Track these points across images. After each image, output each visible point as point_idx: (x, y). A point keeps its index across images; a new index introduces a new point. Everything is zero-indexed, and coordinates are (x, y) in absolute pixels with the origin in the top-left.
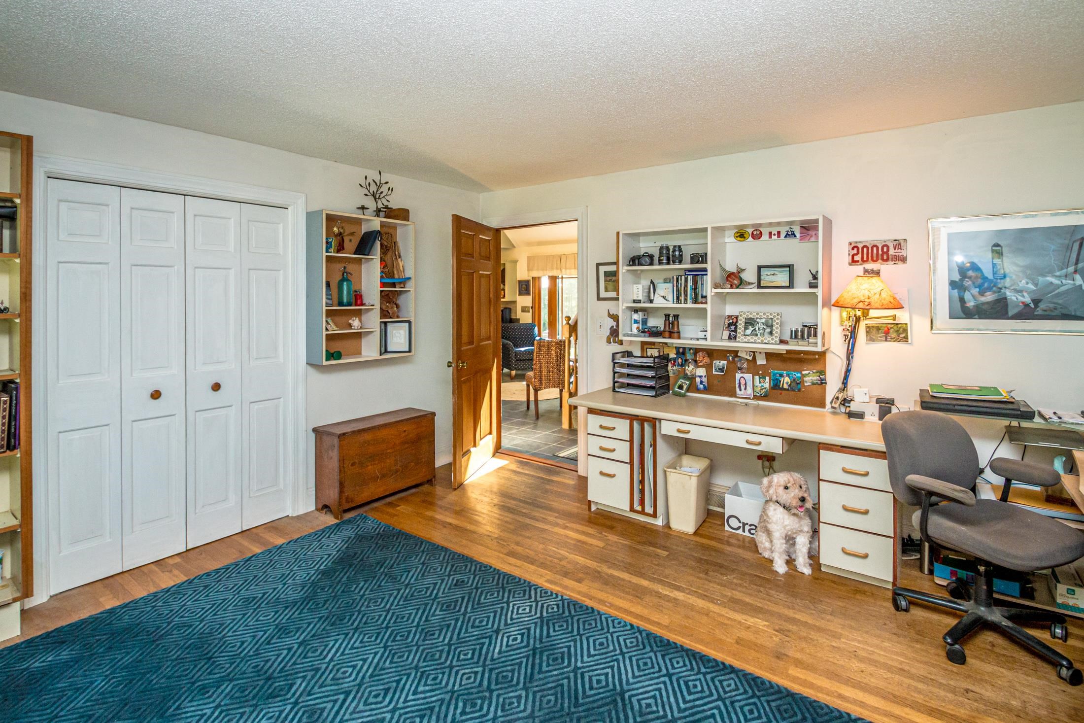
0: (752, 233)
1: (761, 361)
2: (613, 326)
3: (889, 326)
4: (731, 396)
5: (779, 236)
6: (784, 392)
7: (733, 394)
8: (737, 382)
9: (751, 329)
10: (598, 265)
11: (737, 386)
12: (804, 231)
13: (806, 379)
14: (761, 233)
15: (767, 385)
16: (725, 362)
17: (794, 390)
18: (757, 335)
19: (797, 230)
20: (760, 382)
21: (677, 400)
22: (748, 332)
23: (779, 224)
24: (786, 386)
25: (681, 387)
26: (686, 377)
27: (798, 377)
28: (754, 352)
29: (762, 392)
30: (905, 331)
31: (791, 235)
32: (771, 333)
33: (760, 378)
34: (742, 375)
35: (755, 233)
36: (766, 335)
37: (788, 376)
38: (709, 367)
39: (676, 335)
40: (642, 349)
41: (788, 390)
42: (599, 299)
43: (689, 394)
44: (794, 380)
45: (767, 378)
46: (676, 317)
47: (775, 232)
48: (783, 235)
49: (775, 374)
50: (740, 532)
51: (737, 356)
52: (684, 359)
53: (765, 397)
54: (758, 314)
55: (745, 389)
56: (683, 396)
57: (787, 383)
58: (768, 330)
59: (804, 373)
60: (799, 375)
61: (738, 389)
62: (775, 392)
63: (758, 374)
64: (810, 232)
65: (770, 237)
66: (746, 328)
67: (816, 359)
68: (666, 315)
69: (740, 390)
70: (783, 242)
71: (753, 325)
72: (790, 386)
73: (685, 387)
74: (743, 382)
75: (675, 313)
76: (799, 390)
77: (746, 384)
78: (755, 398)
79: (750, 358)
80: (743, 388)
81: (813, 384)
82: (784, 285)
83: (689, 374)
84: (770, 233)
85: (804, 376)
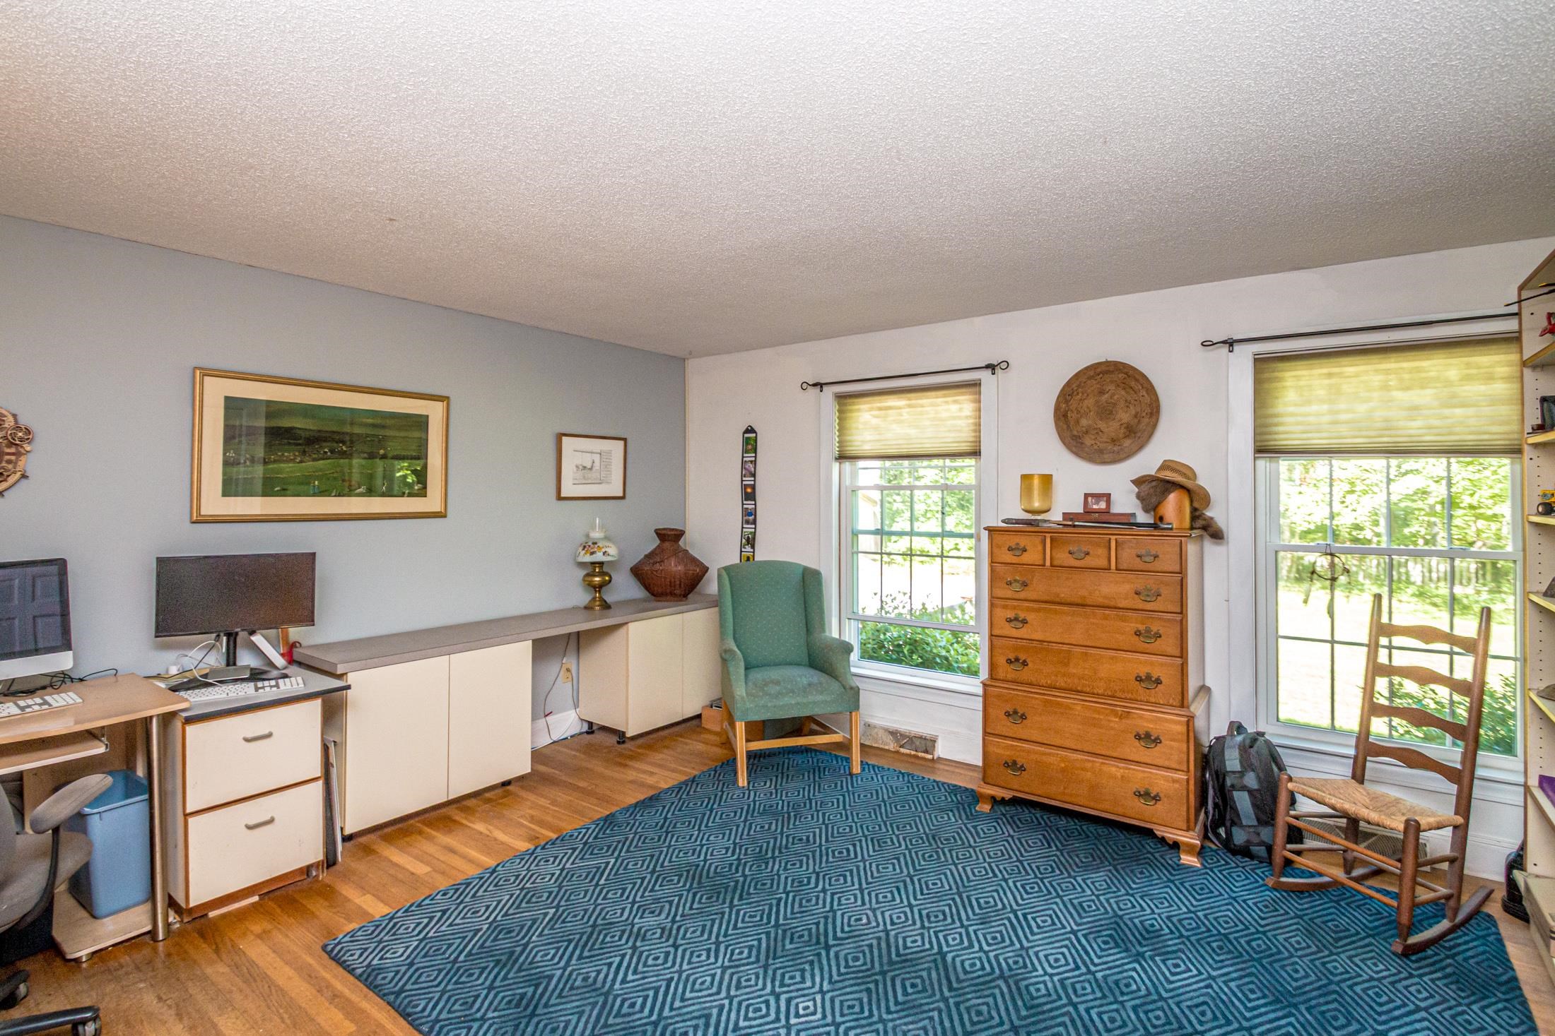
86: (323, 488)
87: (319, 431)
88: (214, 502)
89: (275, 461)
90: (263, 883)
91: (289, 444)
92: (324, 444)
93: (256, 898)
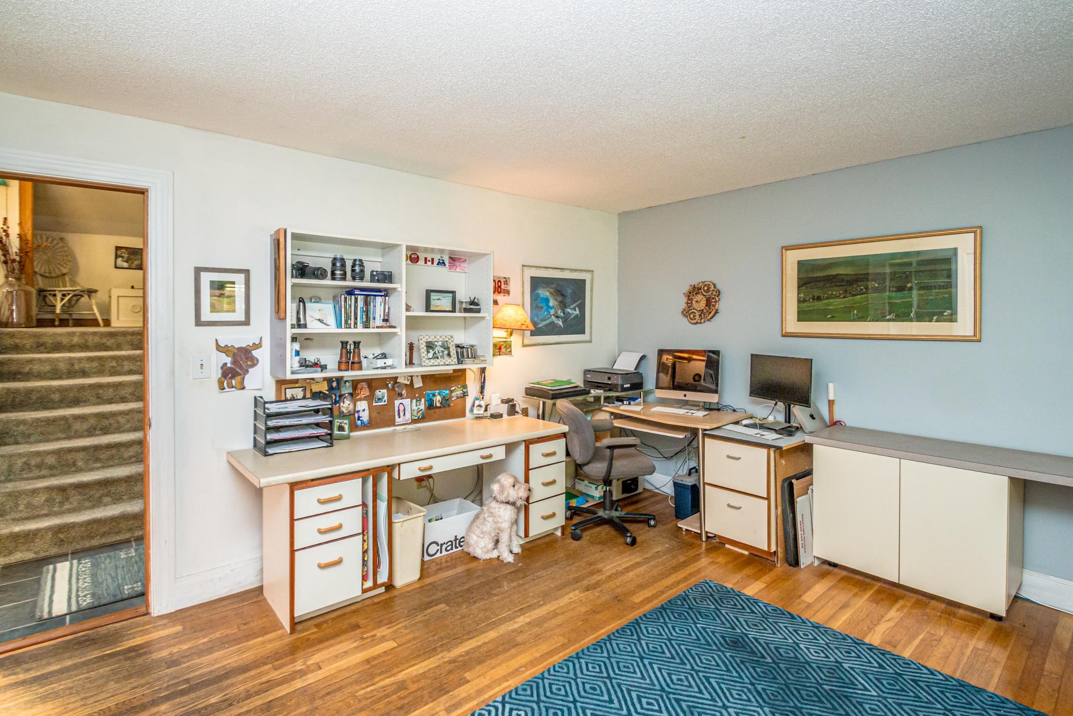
0: (410, 257)
1: (418, 384)
2: (225, 364)
3: (502, 343)
4: (389, 426)
5: (433, 263)
6: (436, 410)
7: (392, 423)
8: (396, 409)
9: (432, 352)
10: (198, 271)
11: (396, 413)
12: (452, 262)
13: (453, 394)
14: (418, 257)
15: (422, 407)
16: (385, 391)
17: (445, 407)
18: (438, 358)
19: (446, 259)
20: (417, 405)
21: (344, 443)
22: (430, 355)
23: (432, 250)
24: (438, 405)
25: (341, 428)
26: (342, 415)
27: (447, 394)
28: (412, 376)
29: (419, 414)
30: (510, 346)
31: (441, 263)
32: (449, 355)
33: (417, 401)
34: (401, 401)
35: (413, 256)
36: (446, 358)
37: (439, 394)
38: (370, 398)
39: (356, 365)
40: (278, 390)
41: (440, 407)
42: (199, 322)
43: (352, 434)
44: (444, 397)
45: (423, 400)
46: (357, 344)
47: (429, 258)
48: (436, 262)
49: (428, 395)
50: (438, 555)
51: (396, 382)
52: (338, 394)
53: (422, 419)
54: (435, 337)
55: (404, 415)
56: (347, 437)
57: (439, 401)
58: (446, 352)
59: (452, 389)
60: (447, 392)
61: (397, 417)
62: (432, 411)
63: (414, 397)
64: (456, 263)
65: (426, 263)
66: (428, 352)
67: (459, 376)
68: (342, 343)
69: (399, 417)
70: (435, 269)
71: (432, 348)
72: (441, 403)
73: (346, 427)
74: (402, 408)
75: (357, 340)
76: (449, 406)
77: (404, 410)
78: (414, 421)
79: (408, 383)
80: (402, 414)
81: (458, 398)
82: (448, 309)
83: (345, 411)
84: (426, 259)
85: (451, 392)
86: (860, 315)
87: (856, 275)
88: (793, 325)
89: (827, 298)
90: (751, 547)
91: (836, 285)
92: (860, 284)
93: (746, 553)
